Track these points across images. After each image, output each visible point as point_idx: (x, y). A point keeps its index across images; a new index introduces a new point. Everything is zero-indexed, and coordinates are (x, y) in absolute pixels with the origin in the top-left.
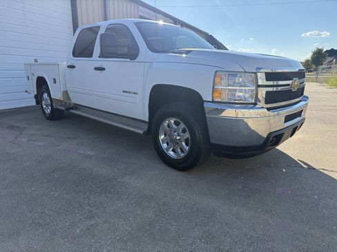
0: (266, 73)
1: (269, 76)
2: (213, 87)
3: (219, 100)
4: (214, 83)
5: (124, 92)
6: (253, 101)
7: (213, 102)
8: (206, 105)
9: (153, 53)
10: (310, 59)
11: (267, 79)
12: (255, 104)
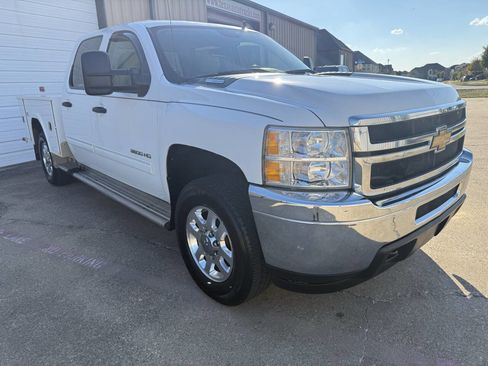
0: (370, 127)
1: (377, 134)
2: (263, 157)
3: (278, 183)
4: (265, 150)
5: (133, 151)
6: (346, 184)
7: (264, 186)
8: (252, 190)
9: (173, 85)
10: (480, 58)
11: (374, 140)
12: (351, 190)
